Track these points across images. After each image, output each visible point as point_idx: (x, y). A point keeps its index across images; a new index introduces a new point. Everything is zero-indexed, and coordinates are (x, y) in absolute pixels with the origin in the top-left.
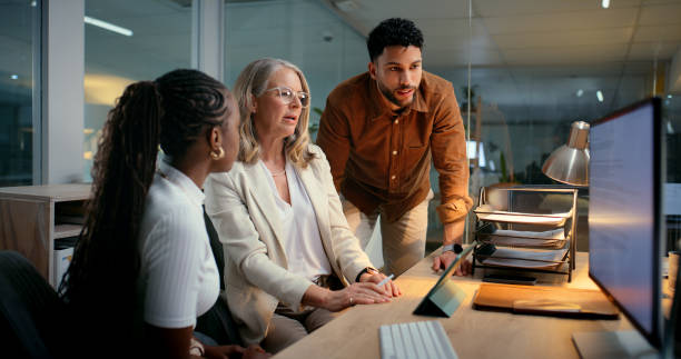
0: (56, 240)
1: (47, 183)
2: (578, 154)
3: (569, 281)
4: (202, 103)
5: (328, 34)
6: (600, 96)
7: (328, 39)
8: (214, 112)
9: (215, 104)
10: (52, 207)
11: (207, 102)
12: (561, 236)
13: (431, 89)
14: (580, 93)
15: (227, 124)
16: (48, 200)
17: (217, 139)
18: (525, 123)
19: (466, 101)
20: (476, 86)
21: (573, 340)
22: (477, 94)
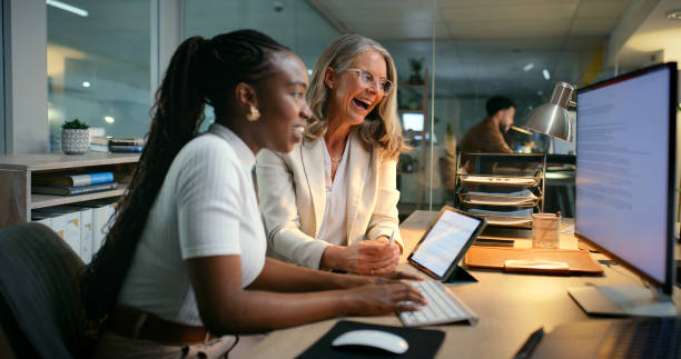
0: (33, 211)
6: (546, 75)
7: (279, 9)
10: (29, 176)
11: (238, 56)
16: (24, 168)
19: (414, 73)
20: (423, 59)
21: (570, 295)
22: (424, 67)
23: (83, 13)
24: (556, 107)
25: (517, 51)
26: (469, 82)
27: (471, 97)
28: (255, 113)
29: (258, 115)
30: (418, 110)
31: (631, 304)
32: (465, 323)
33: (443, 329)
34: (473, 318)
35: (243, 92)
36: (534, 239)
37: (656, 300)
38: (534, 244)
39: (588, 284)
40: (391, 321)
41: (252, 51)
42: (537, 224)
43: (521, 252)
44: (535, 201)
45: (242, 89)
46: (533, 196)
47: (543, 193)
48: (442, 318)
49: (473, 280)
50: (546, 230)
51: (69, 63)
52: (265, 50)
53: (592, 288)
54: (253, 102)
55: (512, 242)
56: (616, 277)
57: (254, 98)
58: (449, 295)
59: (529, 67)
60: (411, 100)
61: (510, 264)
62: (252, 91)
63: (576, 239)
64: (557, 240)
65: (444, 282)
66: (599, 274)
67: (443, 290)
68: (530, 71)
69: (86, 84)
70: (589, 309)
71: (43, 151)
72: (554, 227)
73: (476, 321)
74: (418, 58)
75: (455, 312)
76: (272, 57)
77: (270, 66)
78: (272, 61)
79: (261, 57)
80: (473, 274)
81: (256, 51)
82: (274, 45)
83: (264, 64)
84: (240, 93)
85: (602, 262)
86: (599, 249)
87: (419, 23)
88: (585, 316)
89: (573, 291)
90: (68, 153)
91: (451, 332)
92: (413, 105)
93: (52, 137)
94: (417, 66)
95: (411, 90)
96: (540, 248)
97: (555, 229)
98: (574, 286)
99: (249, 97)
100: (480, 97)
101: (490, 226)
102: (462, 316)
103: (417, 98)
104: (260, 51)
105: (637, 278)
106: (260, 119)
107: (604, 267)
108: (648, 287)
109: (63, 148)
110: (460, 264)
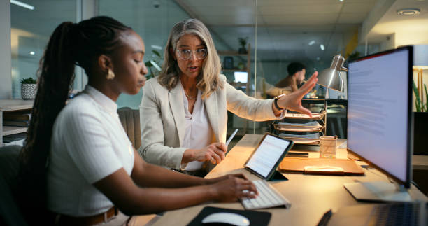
0: (4, 137)
6: (323, 48)
7: (157, 6)
8: (104, 43)
10: (1, 115)
19: (241, 47)
20: (247, 38)
21: (345, 187)
22: (248, 43)
23: (31, 8)
24: (334, 71)
25: (305, 33)
26: (275, 52)
27: (277, 61)
28: (111, 74)
29: (113, 75)
30: (244, 70)
31: (383, 193)
32: (283, 207)
33: (269, 211)
34: (288, 204)
35: (103, 61)
36: (321, 152)
37: (398, 191)
38: (321, 155)
39: (356, 181)
40: (237, 206)
41: (107, 32)
42: (322, 143)
43: (313, 161)
44: (321, 128)
45: (102, 59)
46: (319, 126)
47: (325, 123)
48: (268, 204)
49: (285, 179)
50: (328, 147)
51: (21, 39)
52: (116, 30)
53: (358, 183)
54: (110, 67)
55: (307, 154)
56: (372, 176)
57: (111, 65)
58: (271, 189)
59: (312, 43)
60: (240, 64)
61: (307, 168)
62: (109, 60)
63: (347, 152)
64: (335, 153)
65: (268, 181)
66: (362, 174)
67: (268, 186)
68: (313, 45)
69: (32, 53)
70: (358, 197)
71: (8, 98)
72: (333, 145)
73: (290, 205)
74: (244, 37)
75: (276, 200)
76: (120, 35)
77: (119, 42)
78: (121, 38)
79: (113, 35)
80: (285, 175)
81: (109, 31)
82: (120, 27)
83: (115, 40)
84: (101, 62)
85: (363, 166)
86: (362, 159)
87: (244, 15)
88: (356, 202)
89: (347, 185)
90: (25, 99)
91: (275, 213)
92: (241, 67)
93: (14, 88)
94: (243, 42)
95: (240, 58)
96: (324, 158)
97: (334, 146)
98: (348, 182)
99: (107, 64)
100: (284, 61)
101: (296, 144)
102: (281, 202)
103: (243, 62)
104: (112, 31)
105: (385, 177)
106: (115, 78)
107: (364, 170)
108: (392, 183)
109: (22, 96)
110: (277, 169)
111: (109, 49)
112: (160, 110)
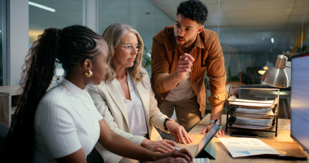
1: (10, 85)
2: (280, 71)
3: (276, 136)
4: (81, 45)
5: (148, 11)
6: (273, 40)
7: (148, 13)
8: (88, 51)
9: (89, 47)
10: (10, 98)
11: (84, 45)
12: (271, 113)
13: (207, 36)
14: (263, 39)
15: (96, 59)
16: (8, 95)
17: (88, 66)
18: (240, 53)
23: (53, 10)
24: (278, 70)
111: (92, 55)
112: (105, 100)
